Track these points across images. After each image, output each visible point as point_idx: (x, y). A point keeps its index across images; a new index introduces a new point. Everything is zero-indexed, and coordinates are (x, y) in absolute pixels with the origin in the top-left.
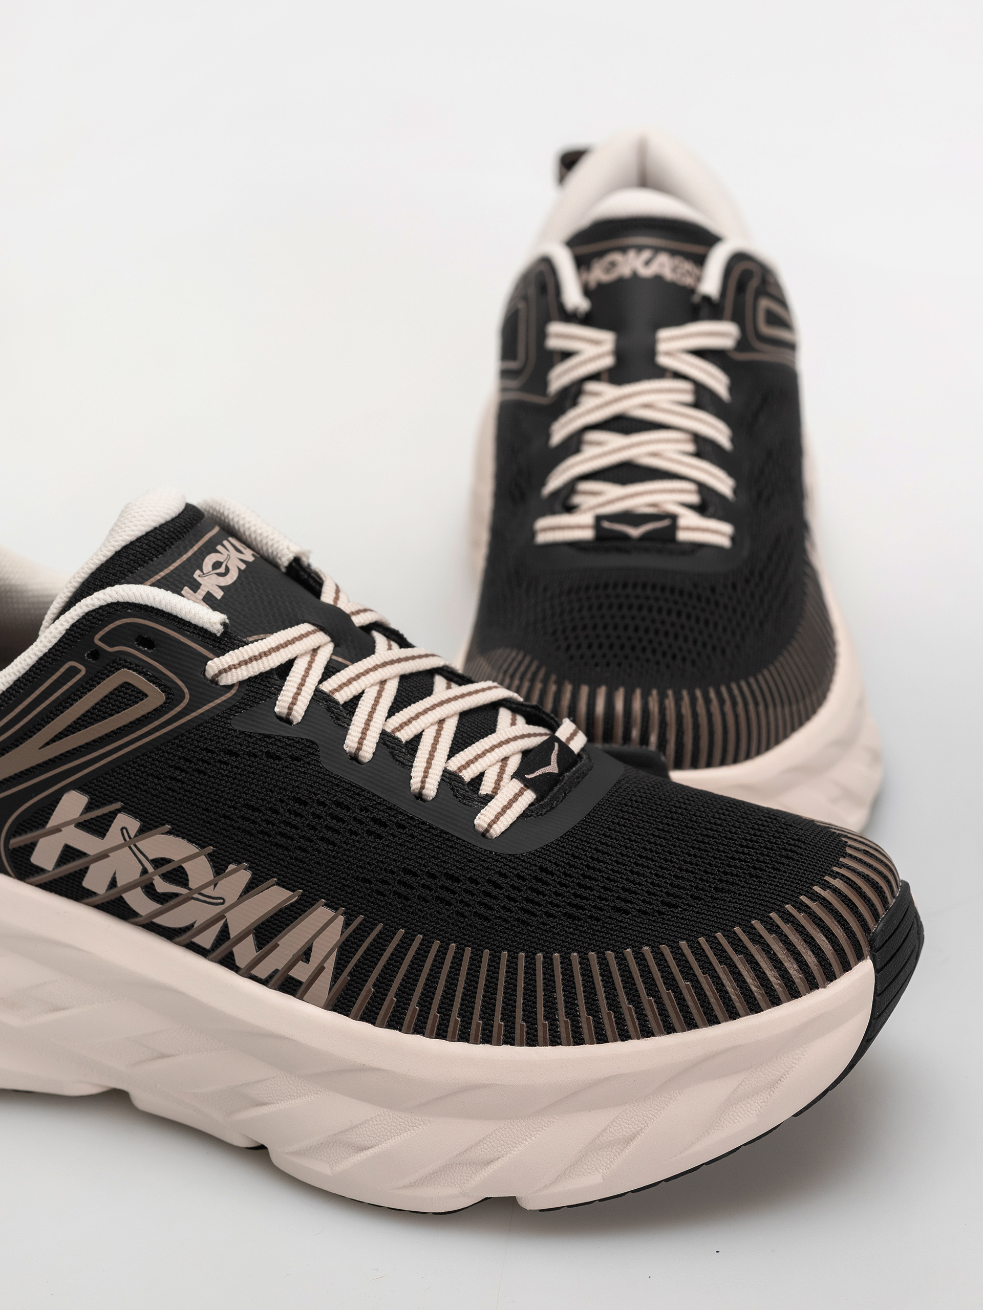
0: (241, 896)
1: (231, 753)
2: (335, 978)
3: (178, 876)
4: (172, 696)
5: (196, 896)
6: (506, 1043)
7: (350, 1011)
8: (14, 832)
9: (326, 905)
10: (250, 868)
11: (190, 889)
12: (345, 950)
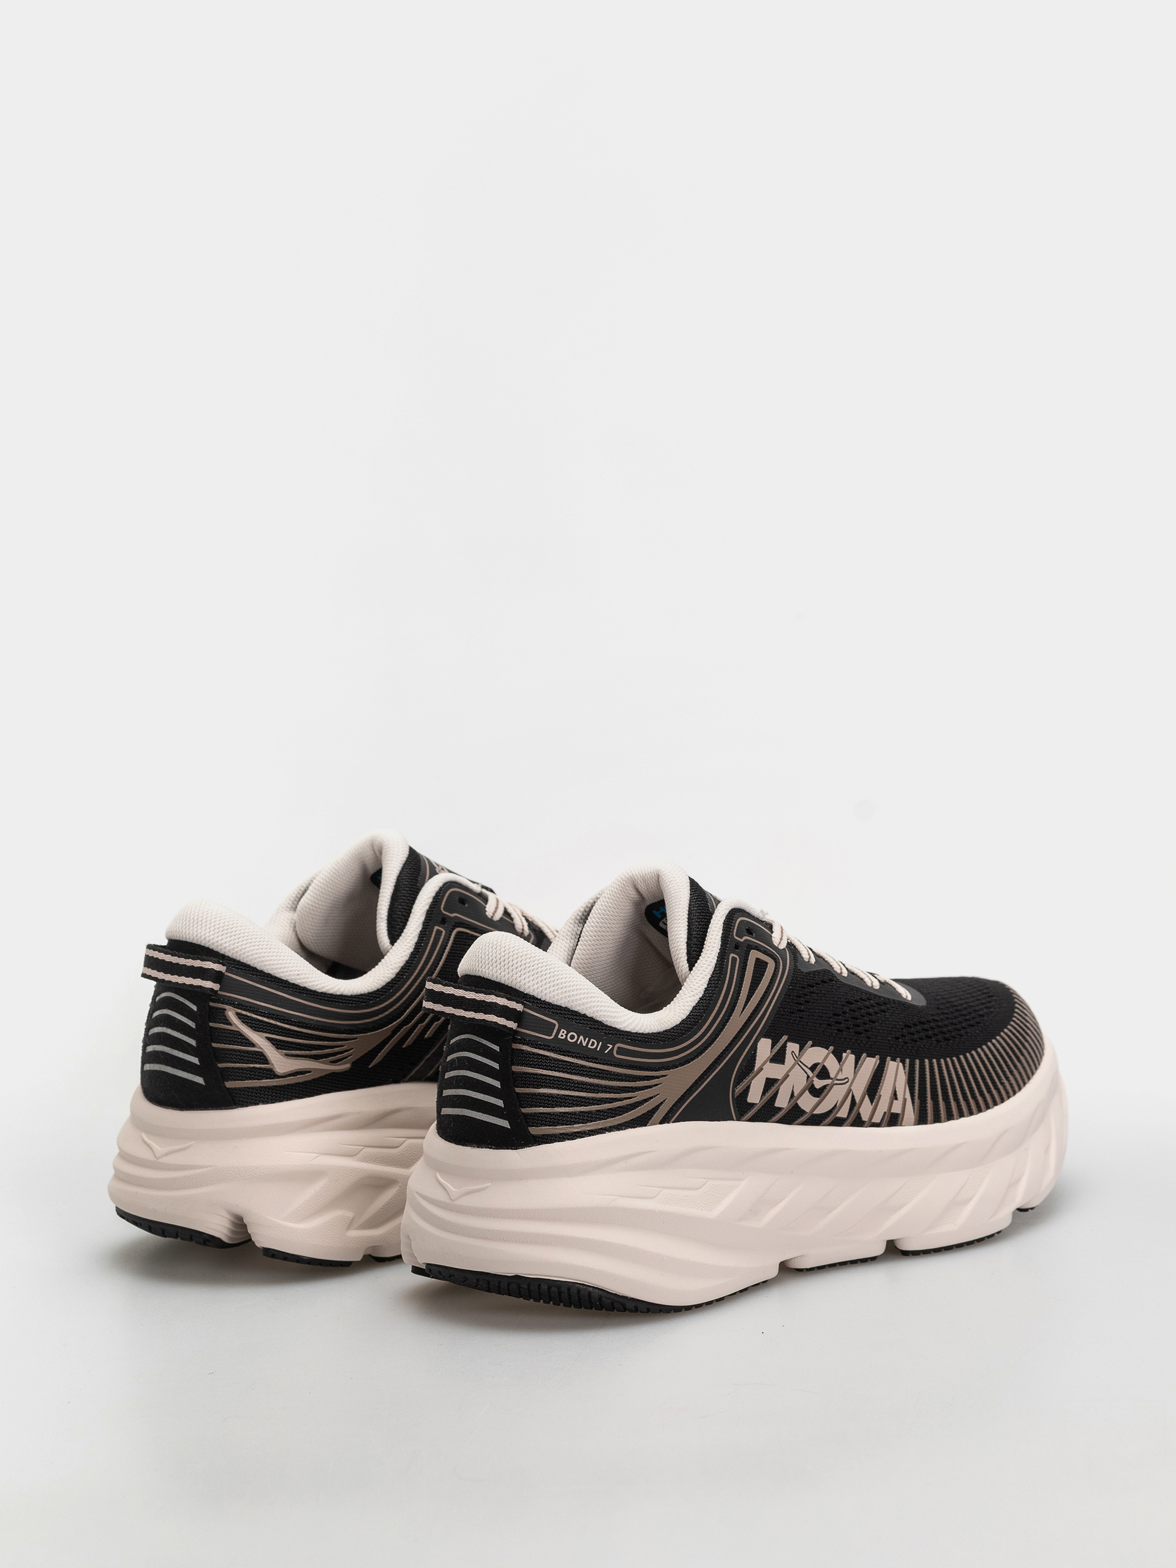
0: (855, 1072)
3: (824, 1074)
4: (775, 960)
5: (836, 1082)
6: (987, 1110)
7: (927, 1120)
8: (737, 1083)
9: (891, 1059)
11: (832, 1079)
12: (910, 1084)
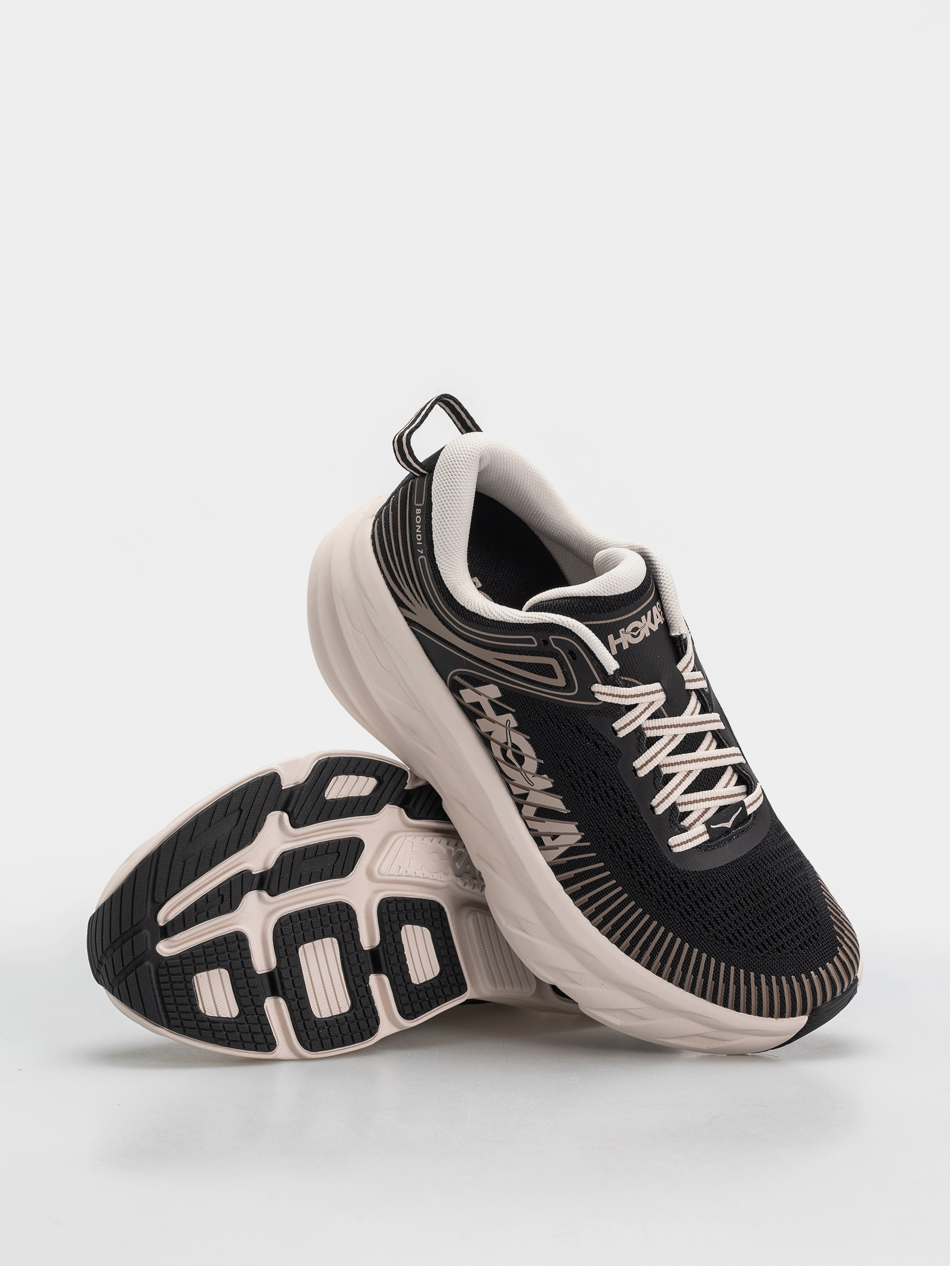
0: (542, 790)
1: (579, 730)
2: (561, 857)
3: (521, 759)
4: (569, 686)
5: (522, 772)
7: (557, 874)
8: (460, 675)
9: (577, 826)
10: (553, 783)
11: (522, 768)
12: (572, 851)
